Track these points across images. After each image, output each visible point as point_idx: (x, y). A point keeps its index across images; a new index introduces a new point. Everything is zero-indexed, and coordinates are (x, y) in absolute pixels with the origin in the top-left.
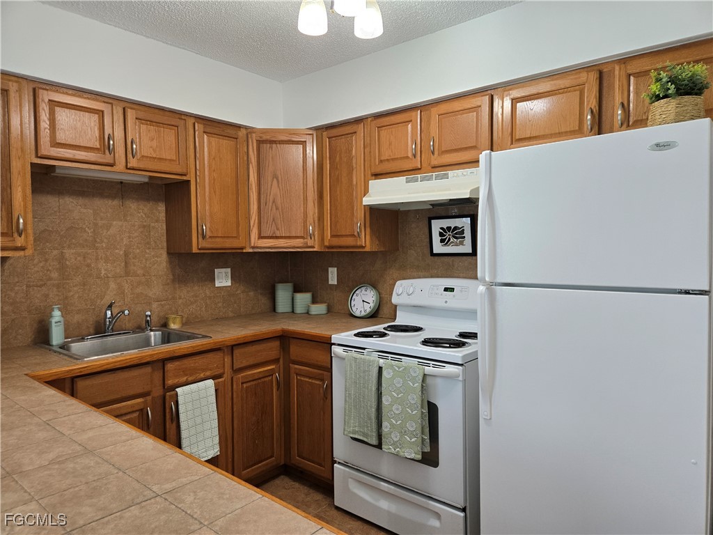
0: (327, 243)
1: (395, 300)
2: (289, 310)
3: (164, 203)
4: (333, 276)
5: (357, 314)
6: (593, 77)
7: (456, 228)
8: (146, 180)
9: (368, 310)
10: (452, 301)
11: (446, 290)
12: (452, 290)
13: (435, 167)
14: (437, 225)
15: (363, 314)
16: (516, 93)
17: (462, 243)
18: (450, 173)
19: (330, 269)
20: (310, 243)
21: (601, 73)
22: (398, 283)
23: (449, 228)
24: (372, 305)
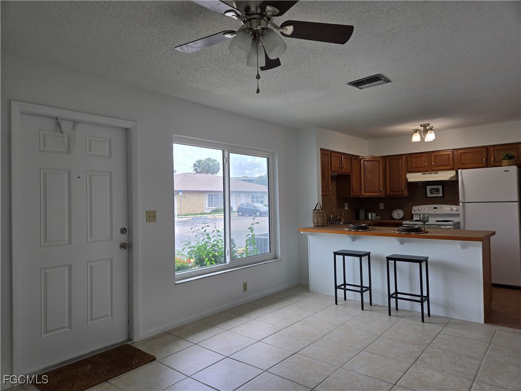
0: (388, 194)
1: (413, 212)
2: (364, 219)
3: (335, 183)
4: (382, 206)
5: (396, 218)
6: (485, 149)
7: (436, 188)
8: (337, 175)
9: (401, 217)
10: (437, 212)
11: (434, 208)
12: (437, 208)
13: (433, 171)
14: (428, 188)
15: (399, 218)
16: (461, 151)
17: (438, 193)
18: (439, 172)
19: (380, 204)
20: (381, 194)
21: (487, 148)
22: (414, 207)
23: (433, 189)
24: (402, 215)
